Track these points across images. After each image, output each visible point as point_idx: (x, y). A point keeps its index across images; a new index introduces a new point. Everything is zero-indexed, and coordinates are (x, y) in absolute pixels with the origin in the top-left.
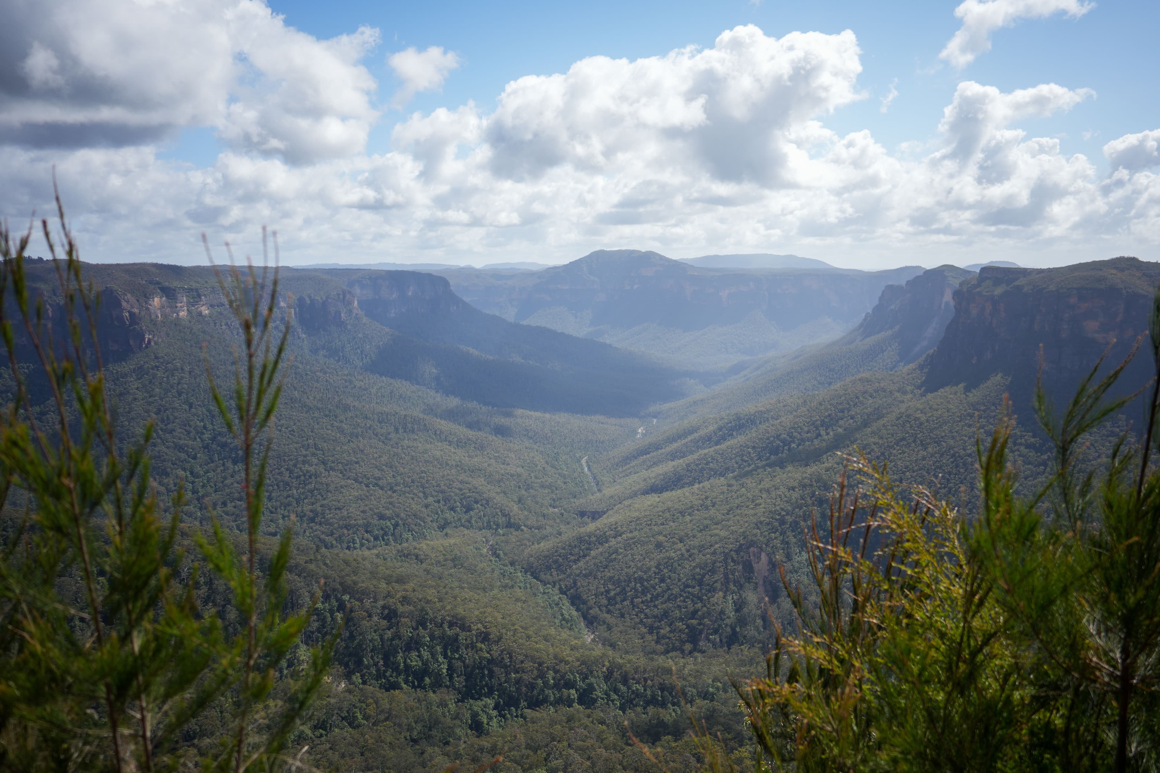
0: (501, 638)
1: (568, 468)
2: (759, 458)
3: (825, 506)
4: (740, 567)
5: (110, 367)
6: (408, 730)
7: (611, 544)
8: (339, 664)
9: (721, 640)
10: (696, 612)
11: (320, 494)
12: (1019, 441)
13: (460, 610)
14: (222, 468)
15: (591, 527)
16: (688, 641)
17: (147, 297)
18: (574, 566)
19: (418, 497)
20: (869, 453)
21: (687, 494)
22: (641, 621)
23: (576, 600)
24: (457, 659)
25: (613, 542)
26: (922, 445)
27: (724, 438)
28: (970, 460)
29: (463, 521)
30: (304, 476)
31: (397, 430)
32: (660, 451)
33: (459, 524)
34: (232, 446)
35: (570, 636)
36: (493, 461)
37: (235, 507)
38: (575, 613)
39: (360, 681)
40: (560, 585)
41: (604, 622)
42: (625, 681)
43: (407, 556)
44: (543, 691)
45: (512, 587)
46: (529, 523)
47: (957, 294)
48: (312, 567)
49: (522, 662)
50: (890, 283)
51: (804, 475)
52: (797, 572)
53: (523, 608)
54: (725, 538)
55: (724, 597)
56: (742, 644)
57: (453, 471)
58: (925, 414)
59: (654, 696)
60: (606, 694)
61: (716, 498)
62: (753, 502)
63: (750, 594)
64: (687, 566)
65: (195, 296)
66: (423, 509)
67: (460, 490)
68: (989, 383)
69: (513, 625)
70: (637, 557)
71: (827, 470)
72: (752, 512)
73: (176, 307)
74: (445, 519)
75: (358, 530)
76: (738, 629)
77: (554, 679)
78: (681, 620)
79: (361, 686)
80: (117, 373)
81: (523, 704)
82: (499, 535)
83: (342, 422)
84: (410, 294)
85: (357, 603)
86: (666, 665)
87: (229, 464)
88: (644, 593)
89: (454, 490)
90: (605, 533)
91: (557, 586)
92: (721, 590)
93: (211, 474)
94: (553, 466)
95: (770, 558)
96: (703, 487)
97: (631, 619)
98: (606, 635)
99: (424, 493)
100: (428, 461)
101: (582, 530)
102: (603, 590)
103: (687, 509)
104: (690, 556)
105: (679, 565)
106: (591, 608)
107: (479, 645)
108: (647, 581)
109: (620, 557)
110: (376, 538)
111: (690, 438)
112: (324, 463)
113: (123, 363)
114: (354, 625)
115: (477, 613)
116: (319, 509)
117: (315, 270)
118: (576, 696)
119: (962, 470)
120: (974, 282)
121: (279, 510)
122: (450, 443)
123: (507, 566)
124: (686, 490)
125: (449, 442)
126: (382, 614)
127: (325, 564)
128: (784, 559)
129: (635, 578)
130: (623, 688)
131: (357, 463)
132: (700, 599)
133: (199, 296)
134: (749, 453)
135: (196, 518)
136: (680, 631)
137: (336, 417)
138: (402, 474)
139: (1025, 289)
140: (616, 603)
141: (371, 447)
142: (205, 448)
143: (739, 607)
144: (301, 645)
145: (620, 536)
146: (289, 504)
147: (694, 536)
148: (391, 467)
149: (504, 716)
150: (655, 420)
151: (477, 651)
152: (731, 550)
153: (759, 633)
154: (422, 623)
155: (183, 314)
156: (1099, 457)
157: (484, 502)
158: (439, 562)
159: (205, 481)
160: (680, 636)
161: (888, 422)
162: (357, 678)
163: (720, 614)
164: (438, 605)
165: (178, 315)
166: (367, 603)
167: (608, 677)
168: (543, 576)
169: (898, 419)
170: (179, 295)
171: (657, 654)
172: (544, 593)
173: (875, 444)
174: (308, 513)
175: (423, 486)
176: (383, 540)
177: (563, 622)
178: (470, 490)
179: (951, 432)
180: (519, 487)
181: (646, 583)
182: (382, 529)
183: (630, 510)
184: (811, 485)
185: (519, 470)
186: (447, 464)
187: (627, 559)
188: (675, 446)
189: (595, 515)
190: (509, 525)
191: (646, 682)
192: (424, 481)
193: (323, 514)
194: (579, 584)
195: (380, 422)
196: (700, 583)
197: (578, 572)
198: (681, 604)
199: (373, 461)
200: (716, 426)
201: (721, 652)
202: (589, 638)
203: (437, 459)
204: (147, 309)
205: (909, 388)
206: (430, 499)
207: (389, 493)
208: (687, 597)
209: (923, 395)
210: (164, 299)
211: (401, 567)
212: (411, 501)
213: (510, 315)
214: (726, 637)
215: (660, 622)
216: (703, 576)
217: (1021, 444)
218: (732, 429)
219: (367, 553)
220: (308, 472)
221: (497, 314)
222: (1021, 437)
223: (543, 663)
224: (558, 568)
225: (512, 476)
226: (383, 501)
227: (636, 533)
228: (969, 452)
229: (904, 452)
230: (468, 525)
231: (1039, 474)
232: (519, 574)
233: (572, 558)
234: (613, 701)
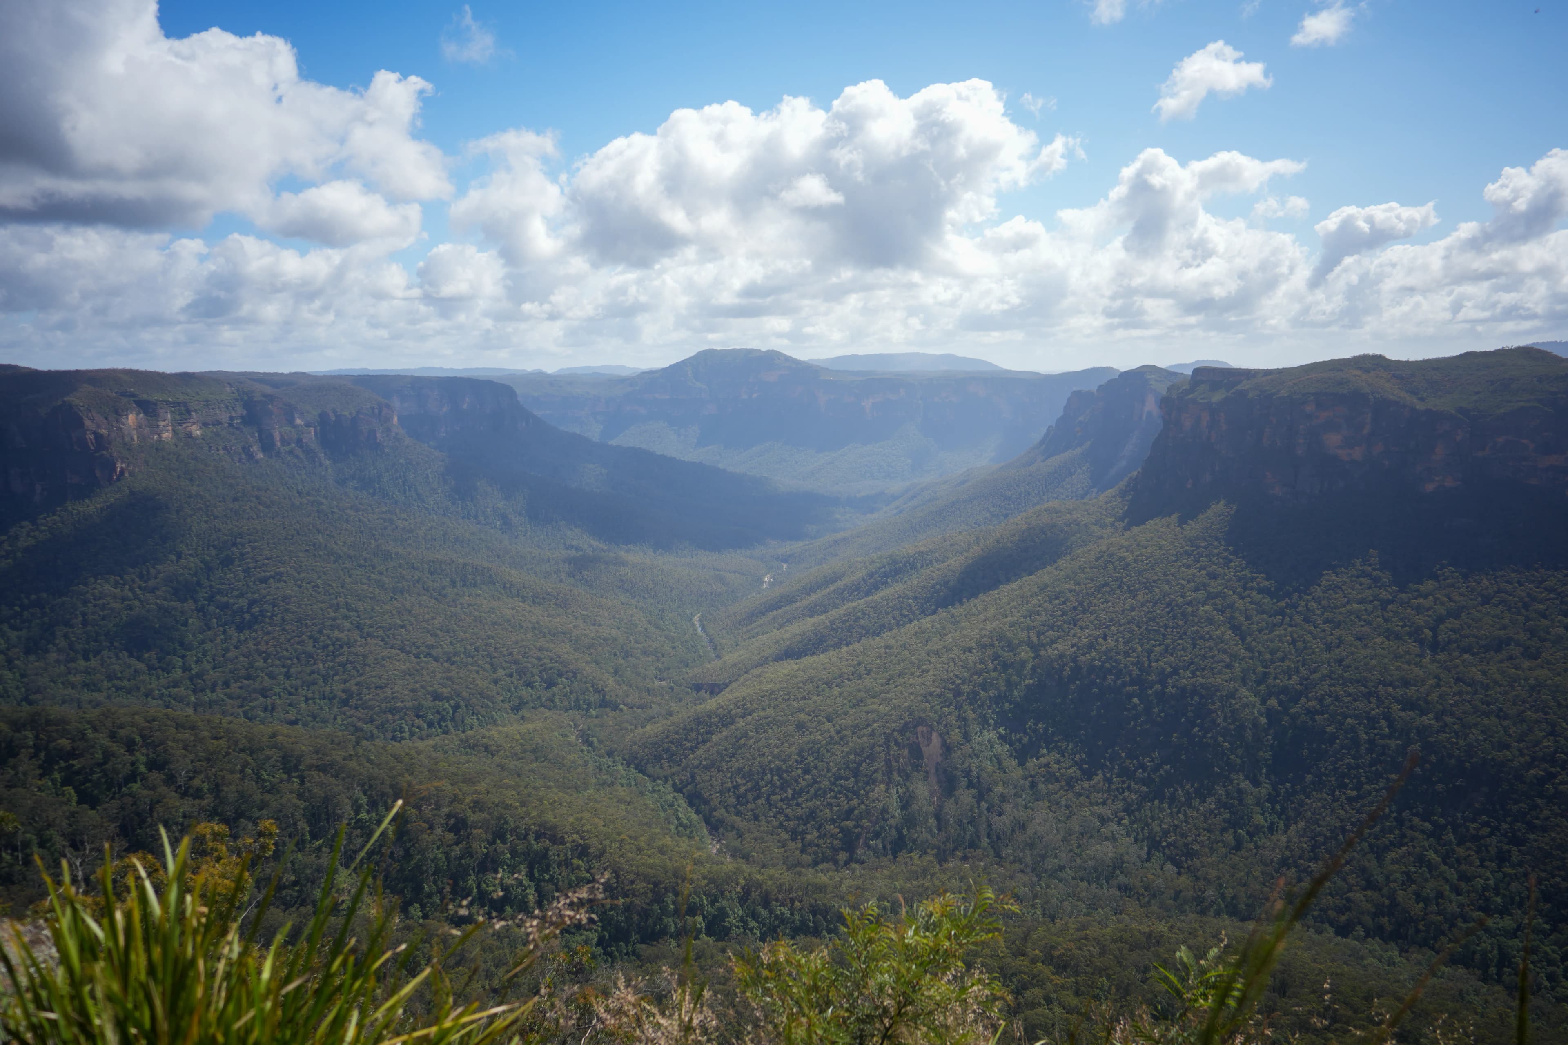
0: (605, 852)
1: (676, 628)
2: (923, 612)
3: (1010, 671)
4: (906, 752)
5: (69, 506)
6: (487, 977)
7: (739, 725)
8: (392, 893)
9: (884, 847)
10: (851, 811)
11: (355, 668)
12: (1250, 584)
13: (549, 817)
14: (222, 637)
15: (711, 704)
16: (842, 849)
17: (119, 413)
18: (691, 756)
19: (485, 670)
20: (1064, 603)
21: (834, 659)
22: (781, 824)
23: (695, 800)
24: (548, 881)
25: (741, 723)
26: (1130, 591)
27: (876, 587)
28: (1190, 609)
29: (544, 699)
30: (333, 644)
31: (453, 583)
32: (795, 605)
33: (538, 703)
34: (235, 607)
35: (690, 846)
36: (580, 621)
37: (241, 688)
38: (694, 816)
39: (420, 914)
40: (674, 780)
41: (733, 828)
42: (766, 903)
43: (473, 747)
44: (661, 919)
45: (612, 784)
46: (629, 700)
47: (1165, 402)
48: (353, 764)
49: (632, 882)
50: (1075, 389)
51: (983, 633)
52: (977, 756)
53: (628, 812)
54: (885, 715)
55: (887, 791)
56: (911, 851)
57: (530, 635)
58: (1132, 552)
59: (803, 921)
60: (742, 920)
61: (871, 664)
62: (919, 668)
63: (920, 786)
64: (838, 752)
65: (183, 411)
66: (492, 686)
67: (539, 659)
68: (1210, 513)
69: (619, 834)
70: (773, 742)
71: (1012, 625)
72: (918, 680)
73: (158, 426)
74: (520, 698)
75: (406, 714)
76: (905, 832)
77: (674, 903)
78: (833, 821)
79: (421, 921)
80: (79, 513)
81: (635, 937)
82: (591, 717)
83: (381, 573)
84: (465, 406)
85: (414, 811)
86: (817, 881)
87: (232, 632)
88: (783, 788)
89: (530, 659)
90: (729, 712)
91: (670, 782)
92: (882, 782)
93: (208, 646)
94: (658, 627)
95: (943, 739)
96: (854, 650)
97: (768, 822)
98: (737, 843)
99: (492, 665)
100: (496, 623)
101: (700, 708)
102: (730, 785)
103: (835, 678)
104: (841, 739)
105: (828, 751)
106: (715, 810)
107: (576, 862)
108: (787, 772)
109: (751, 742)
110: (430, 725)
111: (832, 588)
112: (359, 627)
113: (87, 501)
114: (410, 840)
115: (571, 819)
116: (354, 688)
117: (340, 377)
118: (703, 924)
119: (1181, 623)
120: (1186, 386)
121: (300, 690)
122: (524, 599)
123: (603, 757)
124: (832, 654)
125: (523, 597)
126: (447, 824)
127: (369, 760)
128: (961, 740)
129: (771, 769)
130: (764, 913)
131: (402, 627)
132: (856, 794)
133: (188, 412)
134: (910, 605)
135: (188, 704)
136: (832, 836)
137: (374, 567)
138: (462, 640)
139: (1250, 395)
140: (748, 802)
141: (420, 605)
142: (198, 611)
143: (906, 803)
144: (341, 869)
145: (750, 714)
146: (314, 683)
147: (846, 714)
148: (448, 631)
149: (611, 954)
150: (785, 566)
151: (573, 870)
152: (894, 730)
153: (933, 836)
154: (500, 835)
155: (167, 435)
156: (1348, 603)
157: (571, 674)
158: (516, 754)
159: (200, 655)
160: (831, 843)
161: (1085, 563)
162: (415, 910)
163: (882, 813)
164: (521, 811)
165: (160, 437)
166: (427, 810)
167: (743, 899)
168: (650, 769)
169: (1097, 559)
170: (161, 411)
171: (803, 867)
172: (654, 791)
173: (1070, 591)
174: (339, 694)
175: (490, 656)
176: (440, 727)
177: (681, 829)
178: (551, 659)
179: (1165, 574)
180: (615, 655)
181: (785, 775)
182: (438, 712)
183: (760, 682)
184: (993, 646)
185: (614, 632)
186: (521, 627)
187: (760, 744)
188: (814, 597)
189: (715, 689)
190: (604, 704)
191: (793, 904)
192: (491, 649)
193: (359, 694)
194: (698, 778)
195: (432, 573)
196: (856, 774)
197: (696, 762)
198: (832, 801)
199: (424, 624)
200: (865, 572)
201: (885, 861)
202: (714, 848)
203: (508, 621)
204: (119, 429)
205: (1109, 520)
206: (501, 673)
207: (447, 665)
208: (840, 792)
209: (1127, 528)
210: (141, 415)
211: (468, 762)
212: (476, 675)
213: (594, 432)
214: (891, 842)
215: (805, 825)
216: (859, 764)
217: (1252, 588)
218: (886, 575)
219: (420, 745)
220: (338, 639)
221: (578, 431)
222: (1253, 579)
223: (660, 882)
224: (669, 759)
225: (605, 640)
226: (439, 676)
227: (770, 711)
228: (1188, 599)
229: (1107, 601)
230: (552, 704)
231: (1275, 625)
232: (620, 767)
233: (688, 745)
234: (751, 930)
